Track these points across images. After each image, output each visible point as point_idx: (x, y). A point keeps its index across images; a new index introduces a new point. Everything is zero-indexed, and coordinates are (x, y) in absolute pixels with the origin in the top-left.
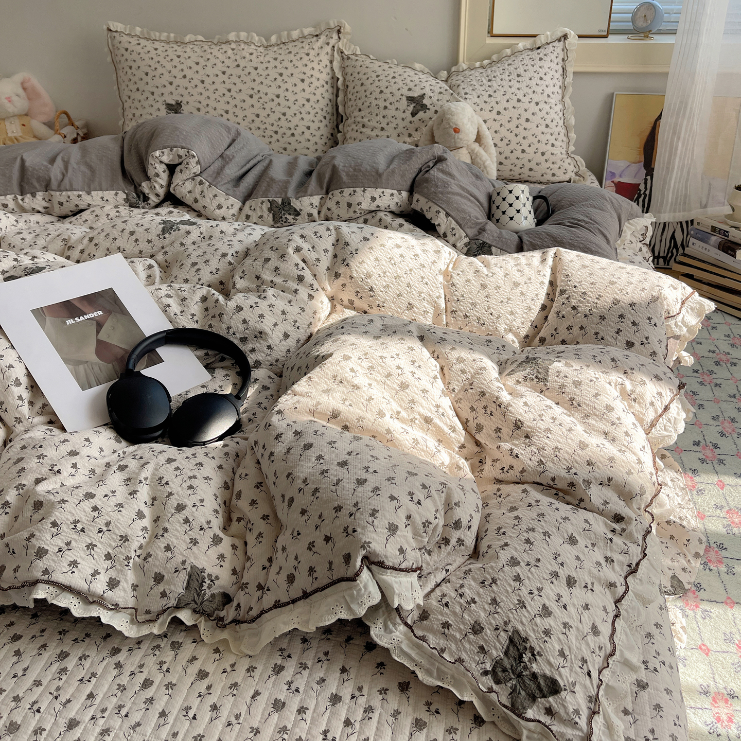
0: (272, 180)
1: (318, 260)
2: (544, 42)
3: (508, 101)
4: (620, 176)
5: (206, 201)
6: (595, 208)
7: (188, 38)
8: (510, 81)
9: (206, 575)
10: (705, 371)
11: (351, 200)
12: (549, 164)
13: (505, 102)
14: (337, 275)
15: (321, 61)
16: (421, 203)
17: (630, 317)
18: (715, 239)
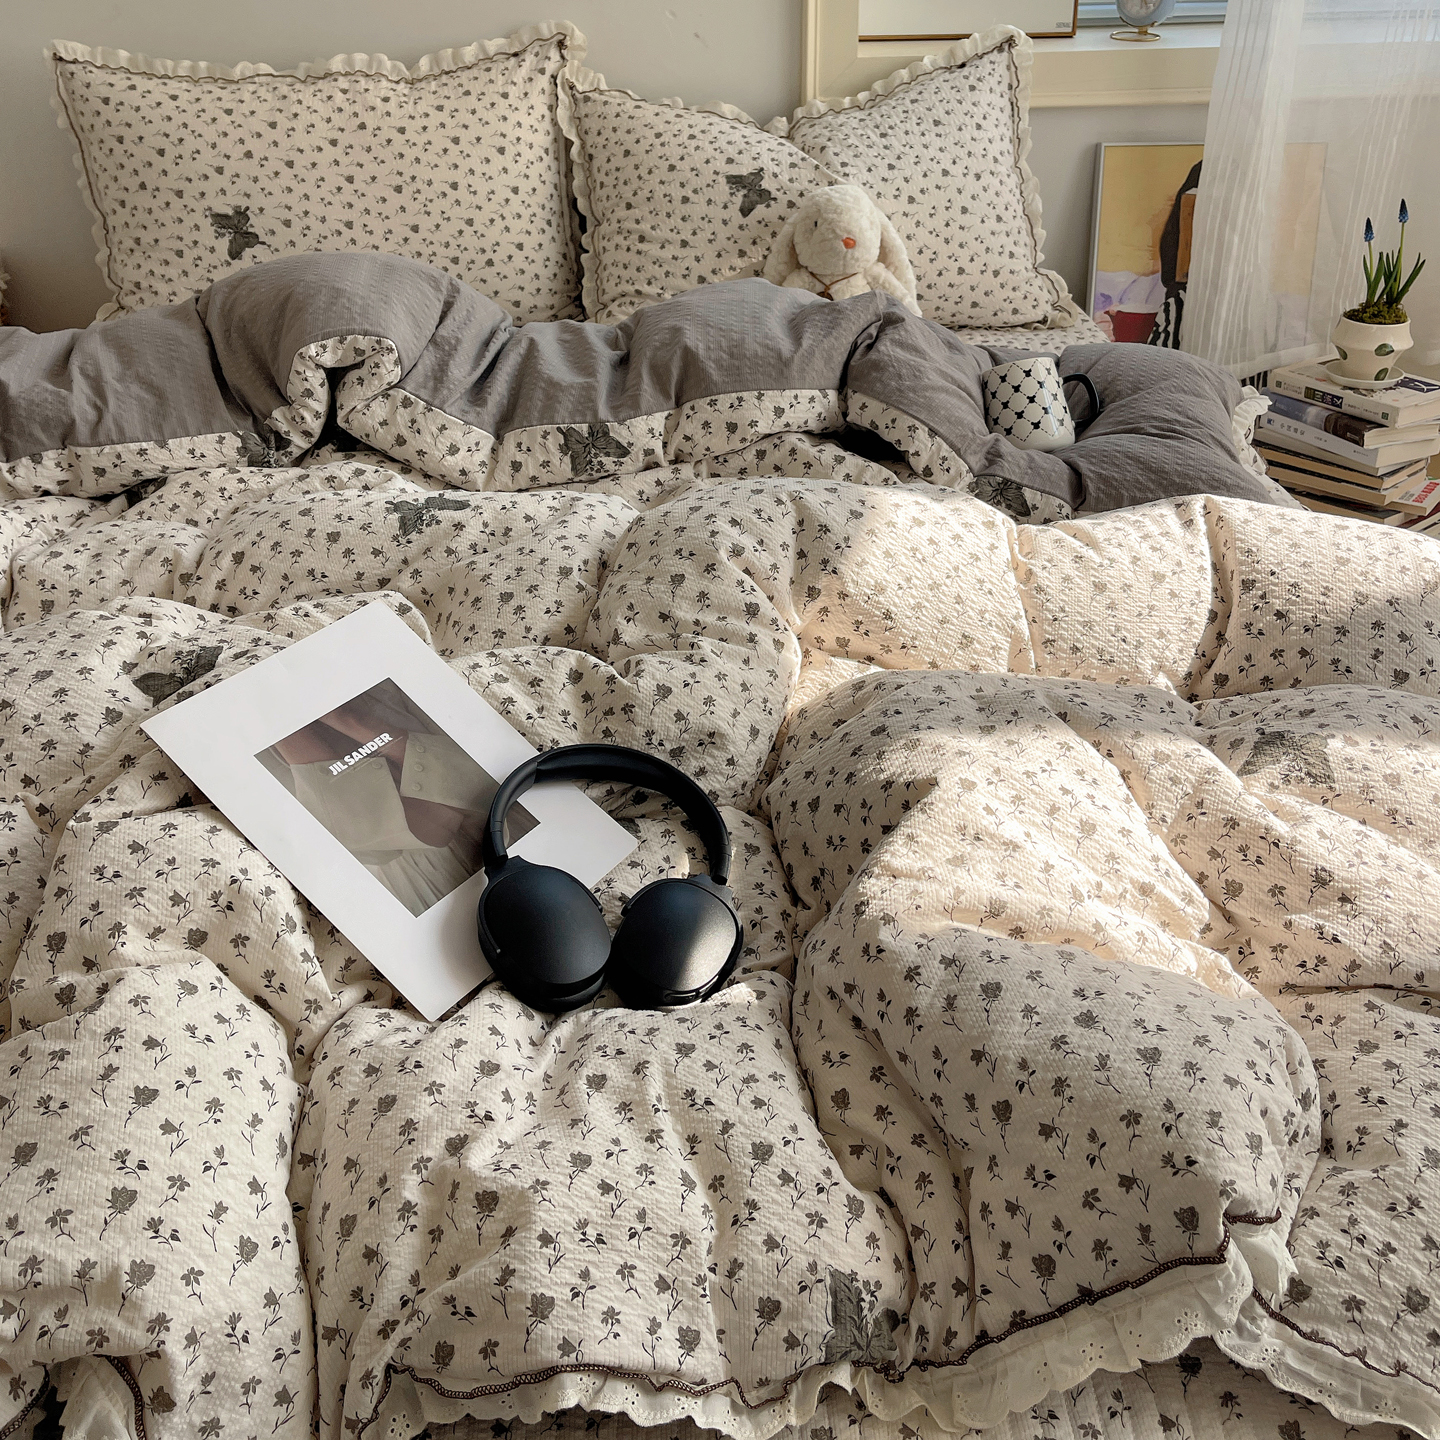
0: (553, 384)
1: (775, 567)
3: (925, 175)
4: (1121, 301)
5: (425, 441)
6: (1185, 392)
7: (237, 72)
8: (923, 134)
9: (860, 1285)
11: (734, 417)
12: (1008, 293)
13: (920, 177)
14: (813, 593)
15: (532, 107)
16: (867, 412)
17: (1393, 626)
18: (1315, 412)
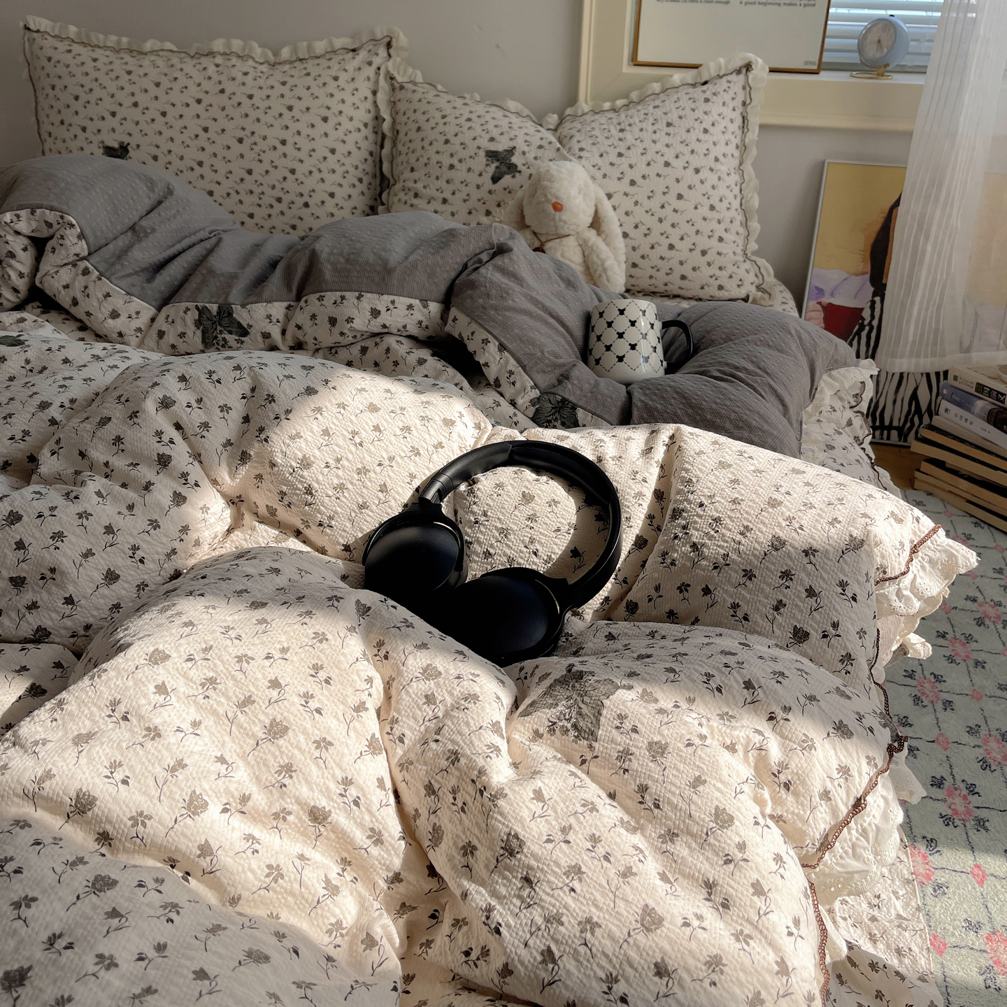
0: (211, 272)
1: (205, 426)
2: (713, 73)
3: (649, 164)
4: (832, 295)
5: (91, 304)
6: (769, 346)
7: (148, 45)
8: (655, 132)
10: (958, 636)
11: (335, 312)
12: (714, 270)
13: (644, 166)
14: (244, 457)
15: (357, 90)
16: (460, 325)
17: (804, 578)
18: (981, 405)
